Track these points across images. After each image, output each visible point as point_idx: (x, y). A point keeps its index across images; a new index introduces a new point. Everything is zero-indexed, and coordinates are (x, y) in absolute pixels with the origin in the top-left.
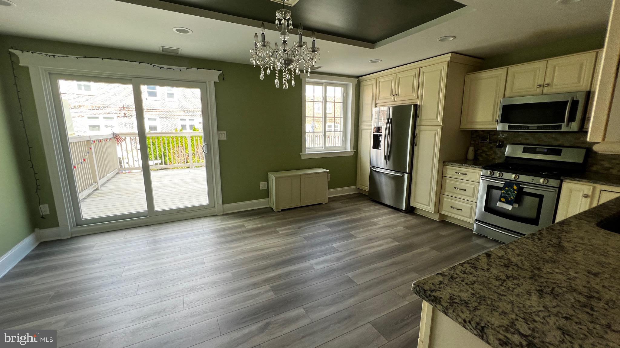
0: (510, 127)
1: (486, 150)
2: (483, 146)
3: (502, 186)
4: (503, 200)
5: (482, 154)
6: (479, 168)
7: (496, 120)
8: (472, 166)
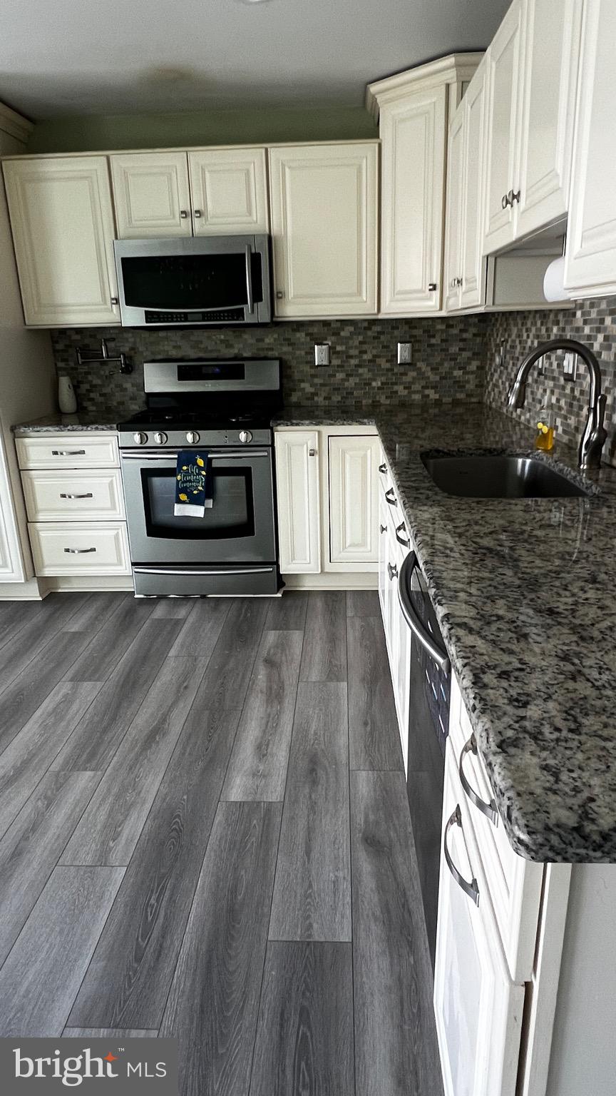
0: (149, 317)
1: (99, 382)
2: (88, 373)
3: (174, 464)
4: (183, 497)
5: (92, 395)
6: (111, 429)
7: (113, 299)
8: (94, 427)
